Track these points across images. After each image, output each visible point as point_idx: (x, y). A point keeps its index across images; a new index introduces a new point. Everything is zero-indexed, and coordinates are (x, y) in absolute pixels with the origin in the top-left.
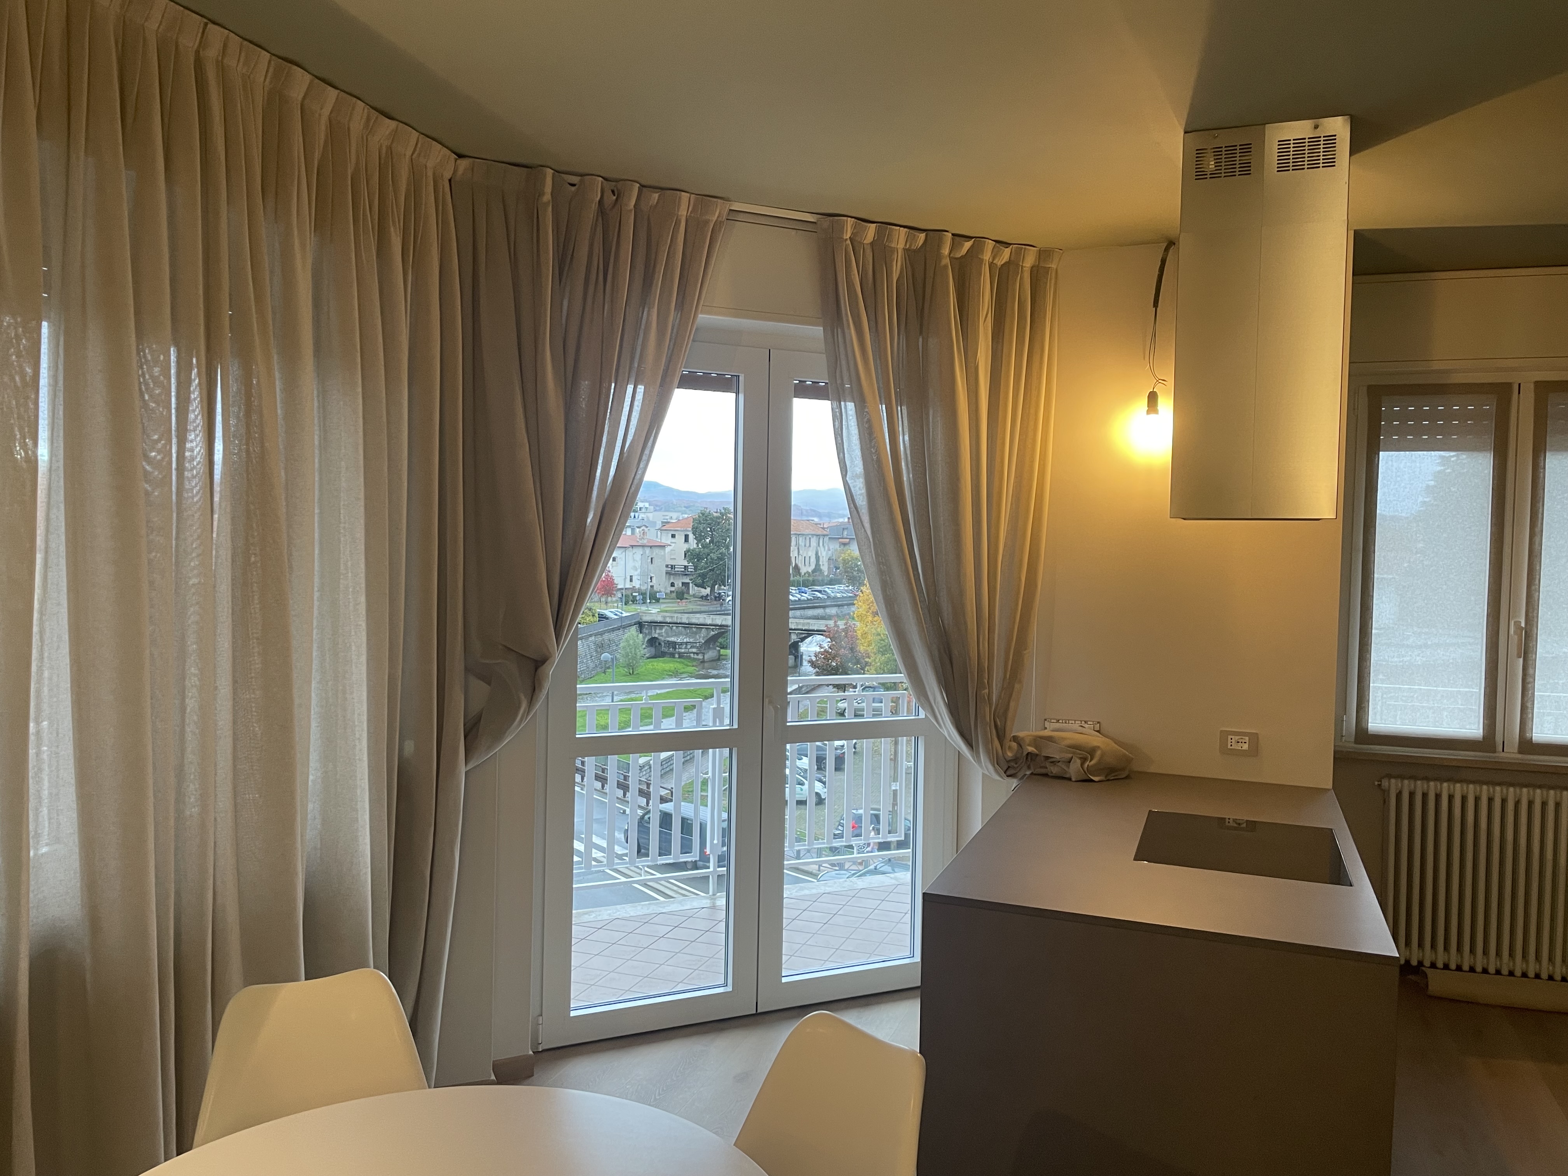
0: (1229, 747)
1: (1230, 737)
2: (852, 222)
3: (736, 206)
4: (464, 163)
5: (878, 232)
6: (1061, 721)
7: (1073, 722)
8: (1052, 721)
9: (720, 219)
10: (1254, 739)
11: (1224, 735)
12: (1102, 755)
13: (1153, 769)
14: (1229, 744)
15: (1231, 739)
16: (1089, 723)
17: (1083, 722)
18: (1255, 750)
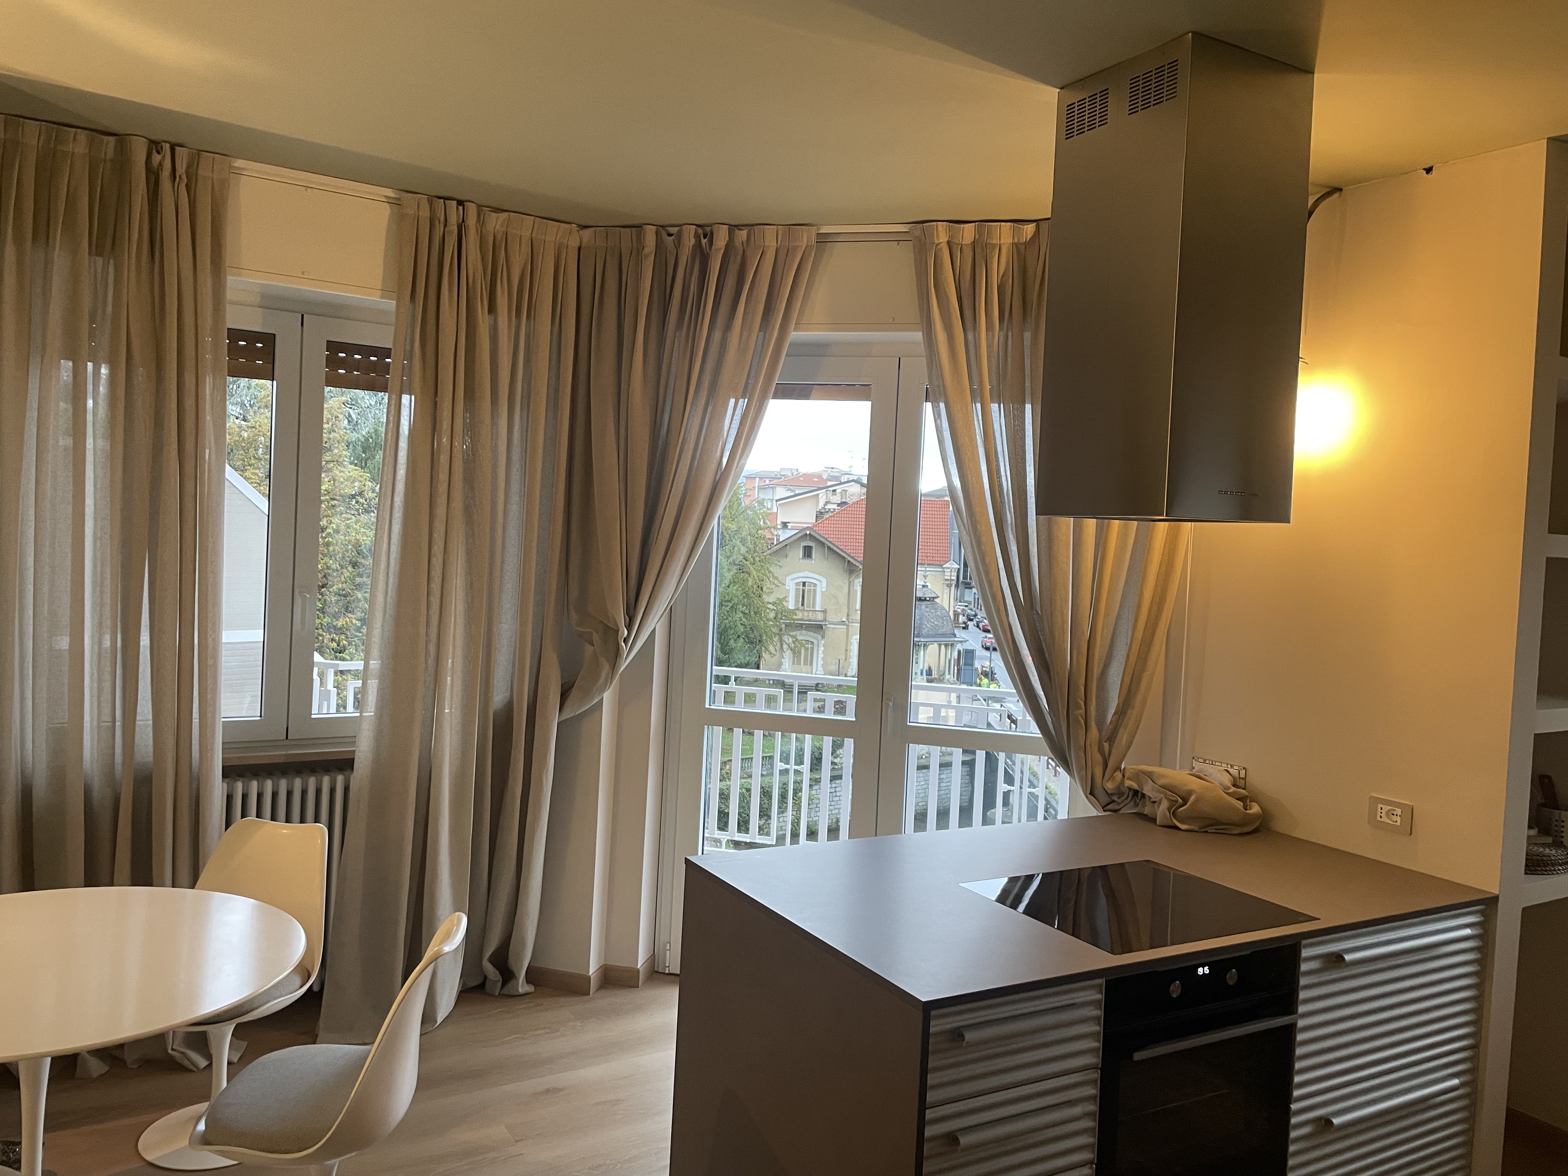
0: (1379, 818)
1: (1380, 806)
2: (944, 227)
3: (825, 230)
4: (587, 234)
5: (979, 232)
6: (1207, 762)
7: (1220, 764)
8: (1200, 760)
9: (809, 244)
10: (1410, 813)
11: (1375, 801)
12: (1197, 800)
13: (1298, 833)
14: (1379, 815)
15: (1381, 809)
16: (1235, 767)
17: (1229, 766)
18: (1410, 827)
